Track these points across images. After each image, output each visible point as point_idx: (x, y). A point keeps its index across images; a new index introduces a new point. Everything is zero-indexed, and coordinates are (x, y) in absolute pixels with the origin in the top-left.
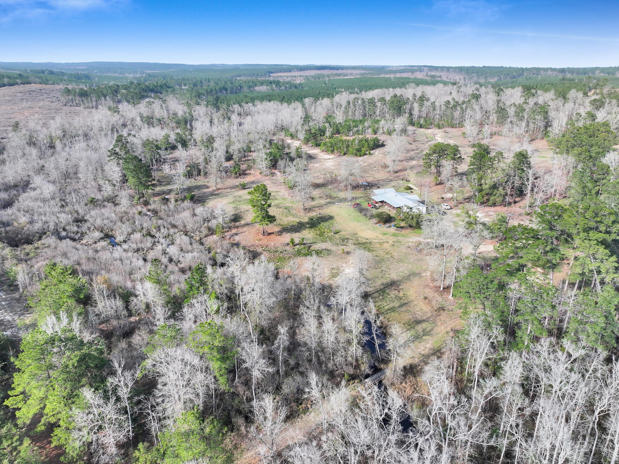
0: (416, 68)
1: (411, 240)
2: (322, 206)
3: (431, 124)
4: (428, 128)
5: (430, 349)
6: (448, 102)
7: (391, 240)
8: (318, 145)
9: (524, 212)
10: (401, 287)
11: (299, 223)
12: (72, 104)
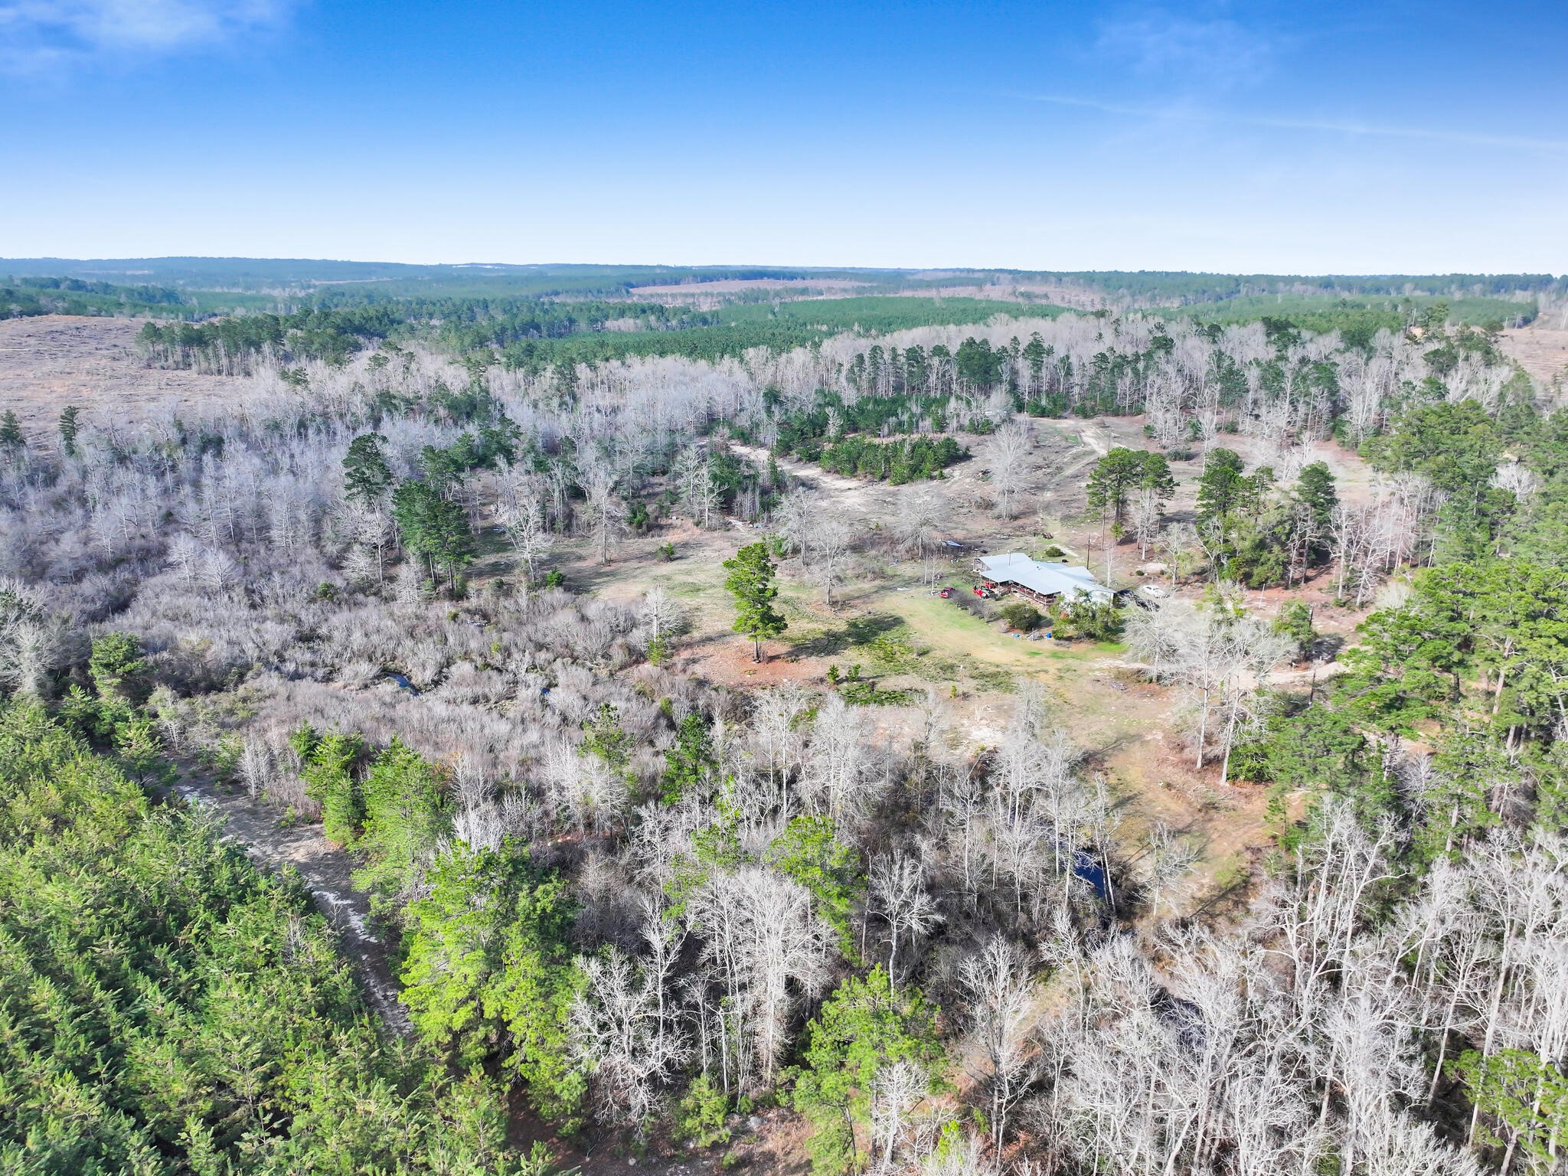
0: (981, 275)
1: (1097, 666)
2: (867, 596)
3: (1065, 407)
4: (1060, 417)
5: (1213, 888)
6: (1103, 357)
7: (1053, 666)
8: (813, 458)
9: (1331, 600)
10: (1106, 765)
11: (828, 634)
12: (165, 365)
